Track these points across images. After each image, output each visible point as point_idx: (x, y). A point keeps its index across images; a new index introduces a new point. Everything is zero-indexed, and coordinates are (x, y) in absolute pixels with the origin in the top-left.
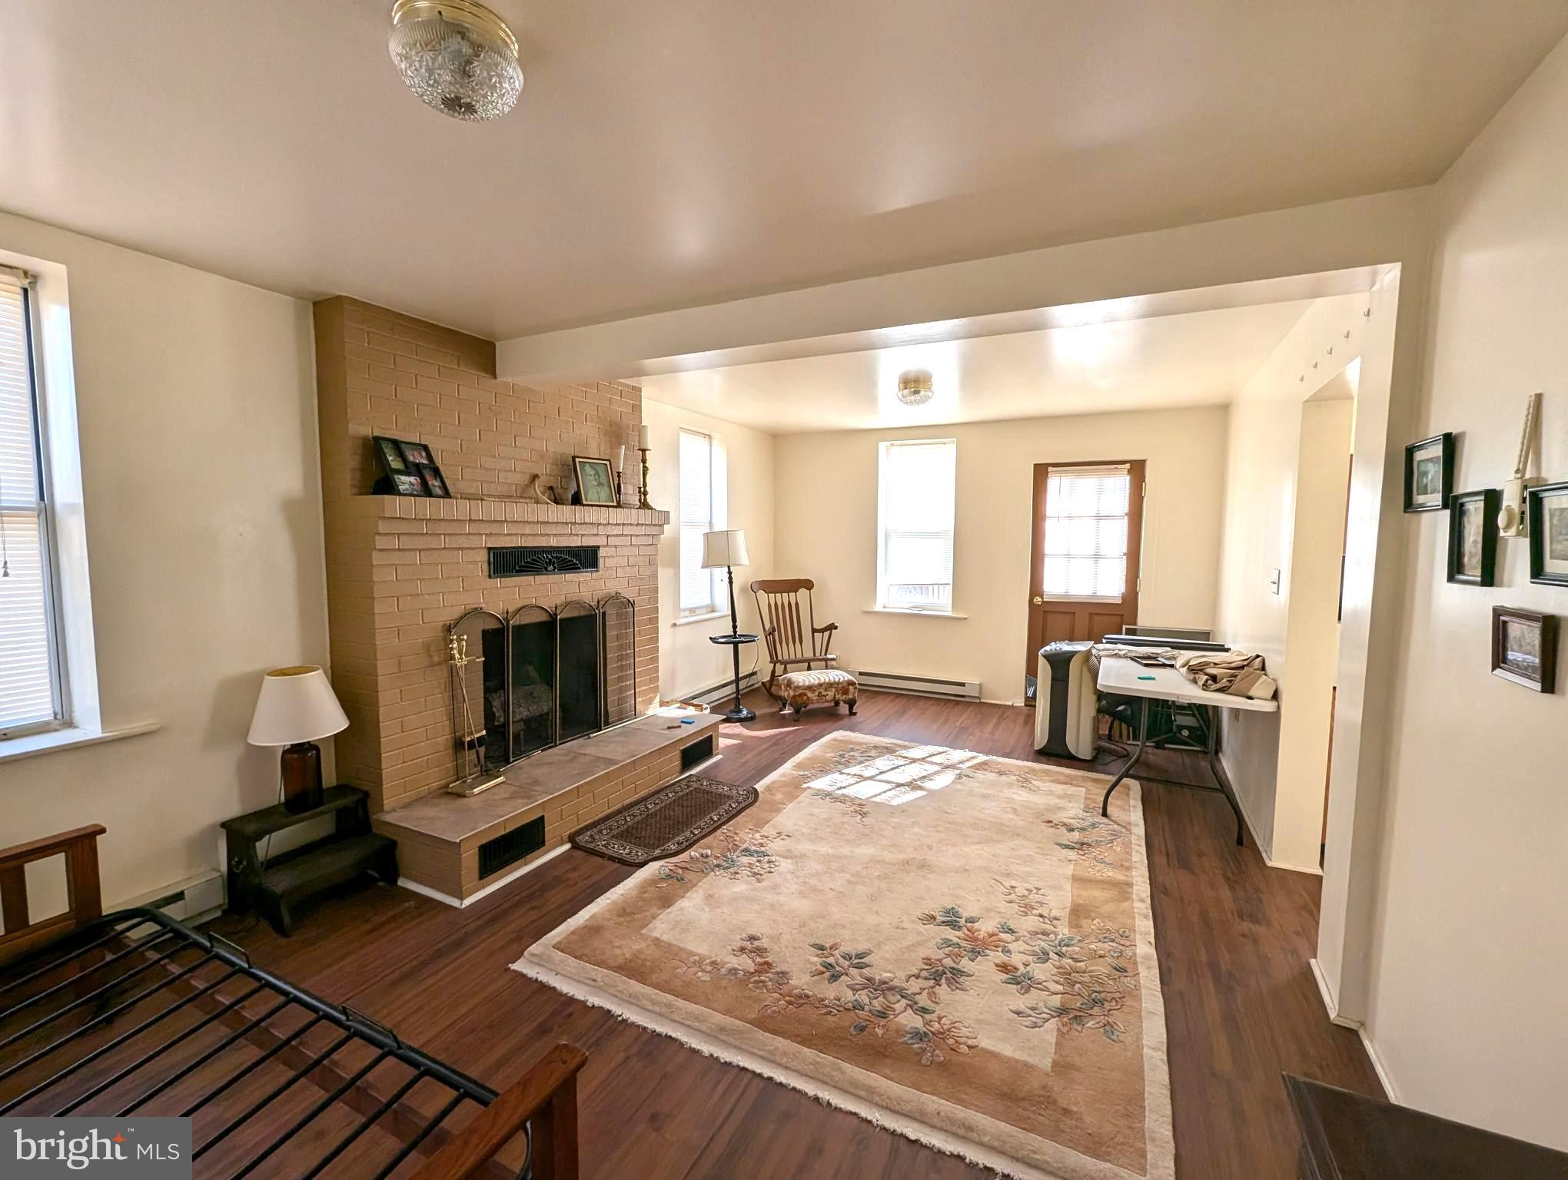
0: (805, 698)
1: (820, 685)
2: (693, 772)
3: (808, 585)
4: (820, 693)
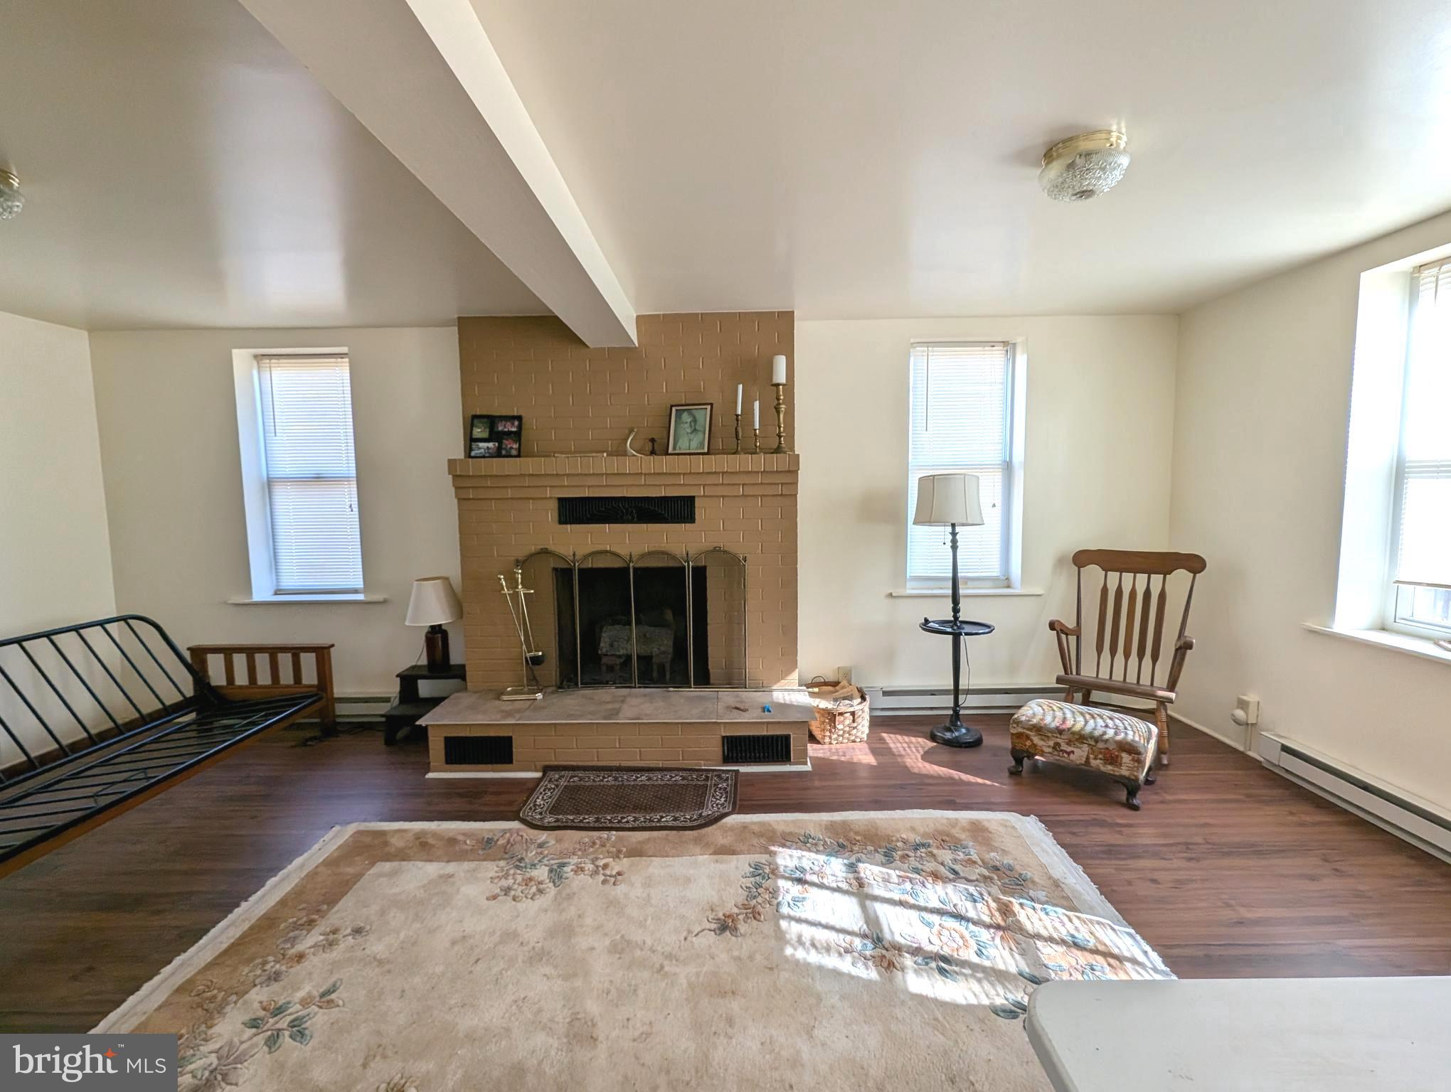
0: (1028, 743)
1: (1060, 731)
2: (743, 769)
3: (1195, 564)
4: (1057, 744)
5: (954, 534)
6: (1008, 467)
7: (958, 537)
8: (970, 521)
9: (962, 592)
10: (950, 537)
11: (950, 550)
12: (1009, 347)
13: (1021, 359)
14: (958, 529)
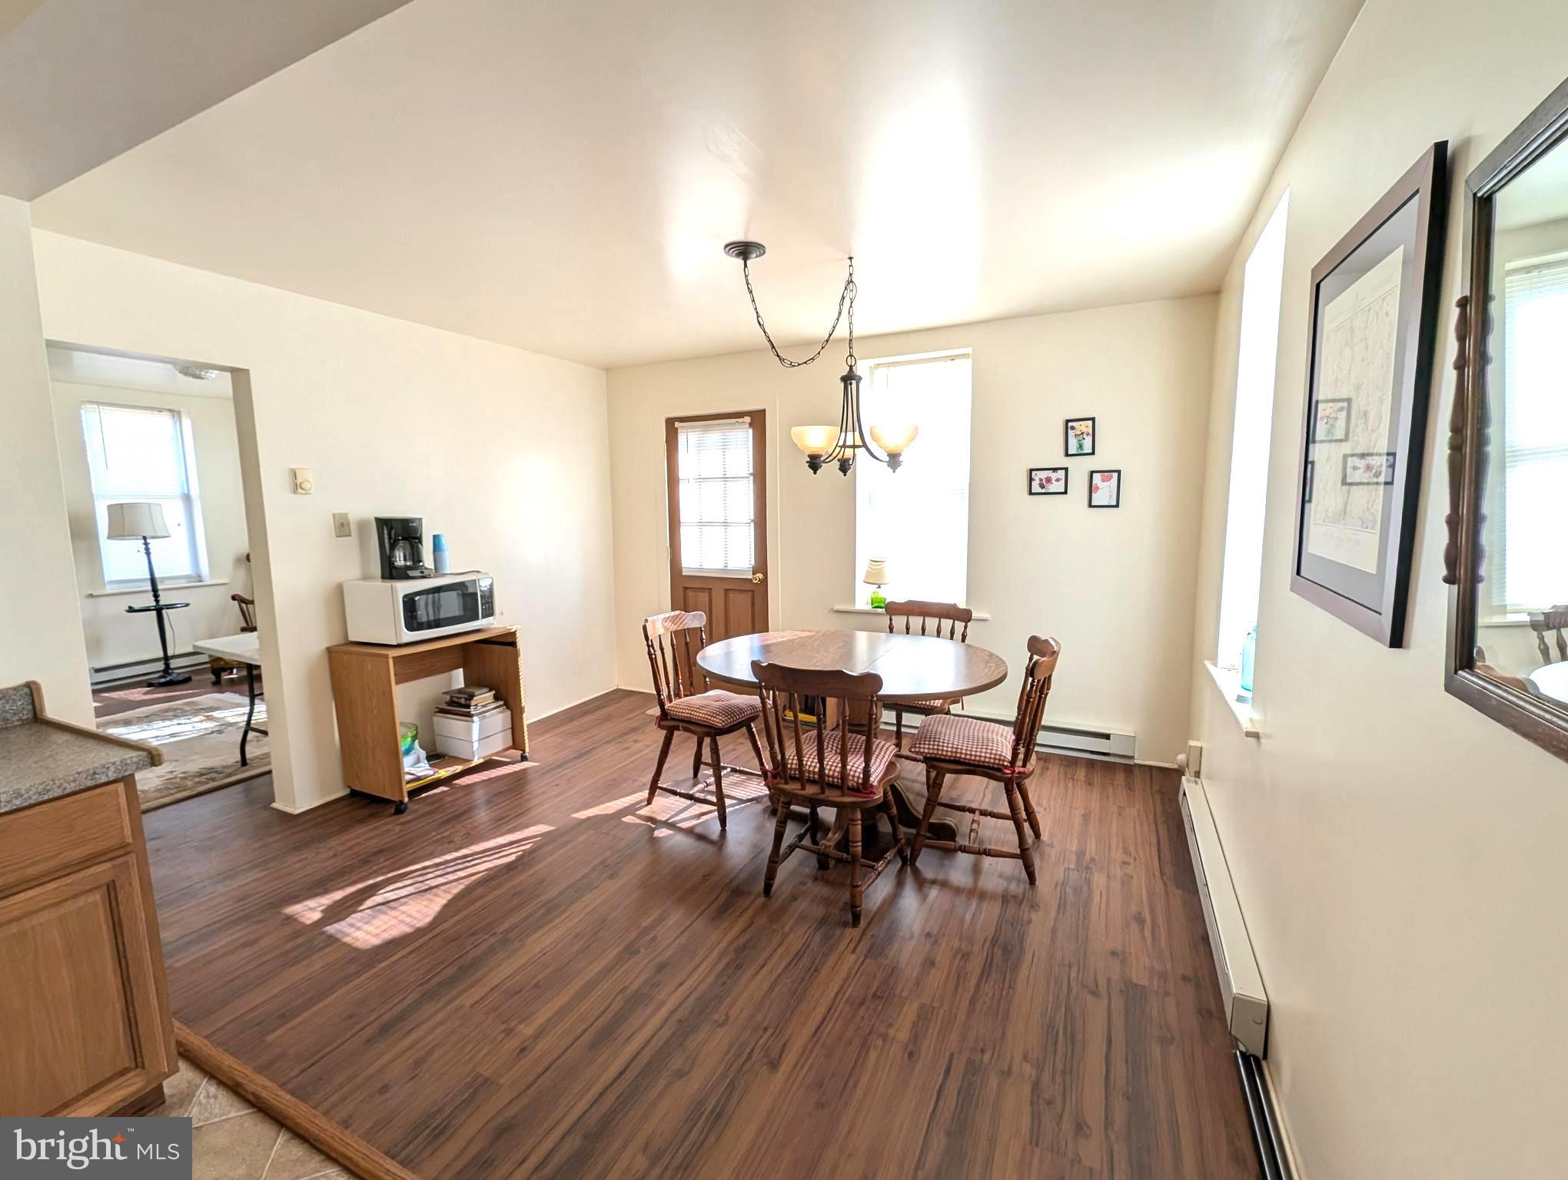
5: (146, 544)
6: (187, 498)
7: (149, 546)
8: (159, 535)
9: (160, 587)
10: (144, 546)
11: (145, 556)
12: (175, 413)
13: (187, 423)
14: (148, 541)
